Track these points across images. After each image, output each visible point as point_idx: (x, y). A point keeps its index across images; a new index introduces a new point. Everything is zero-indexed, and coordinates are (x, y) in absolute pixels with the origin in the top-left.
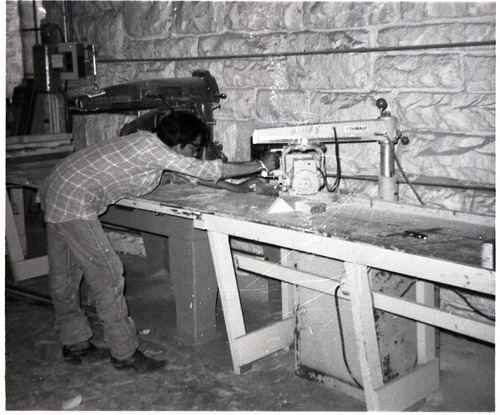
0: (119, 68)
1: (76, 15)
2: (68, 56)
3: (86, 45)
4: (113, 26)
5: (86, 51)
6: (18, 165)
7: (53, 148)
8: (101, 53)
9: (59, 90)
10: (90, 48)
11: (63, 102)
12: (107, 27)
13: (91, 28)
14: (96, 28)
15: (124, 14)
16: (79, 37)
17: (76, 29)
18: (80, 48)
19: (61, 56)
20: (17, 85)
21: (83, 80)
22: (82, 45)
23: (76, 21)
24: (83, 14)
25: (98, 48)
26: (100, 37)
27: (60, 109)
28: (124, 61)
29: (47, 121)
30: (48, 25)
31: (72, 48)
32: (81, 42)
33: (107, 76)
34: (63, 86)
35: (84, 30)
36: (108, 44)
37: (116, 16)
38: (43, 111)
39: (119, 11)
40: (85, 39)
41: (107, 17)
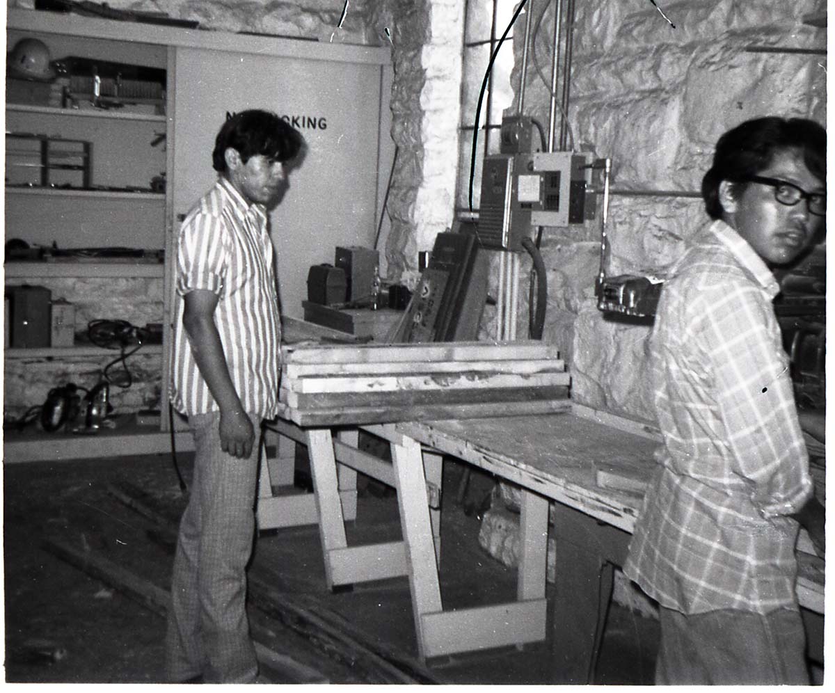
0: (661, 209)
1: (577, 99)
2: (551, 179)
3: (590, 159)
4: (656, 123)
5: (590, 171)
6: (449, 408)
7: (526, 376)
8: (622, 177)
9: (524, 245)
10: (600, 164)
11: (529, 268)
12: (643, 122)
13: (607, 125)
14: (617, 126)
15: (685, 99)
16: (578, 142)
17: (574, 125)
18: (579, 165)
19: (537, 179)
20: (442, 230)
21: (574, 229)
22: (583, 159)
23: (575, 109)
24: (591, 98)
25: (617, 167)
26: (625, 144)
27: (521, 281)
28: (675, 194)
29: (492, 302)
30: (518, 118)
31: (560, 163)
32: (579, 153)
33: (631, 224)
34: (534, 237)
35: (592, 130)
36: (641, 157)
37: (664, 102)
38: (487, 283)
39: (674, 91)
40: (591, 147)
41: (646, 104)
